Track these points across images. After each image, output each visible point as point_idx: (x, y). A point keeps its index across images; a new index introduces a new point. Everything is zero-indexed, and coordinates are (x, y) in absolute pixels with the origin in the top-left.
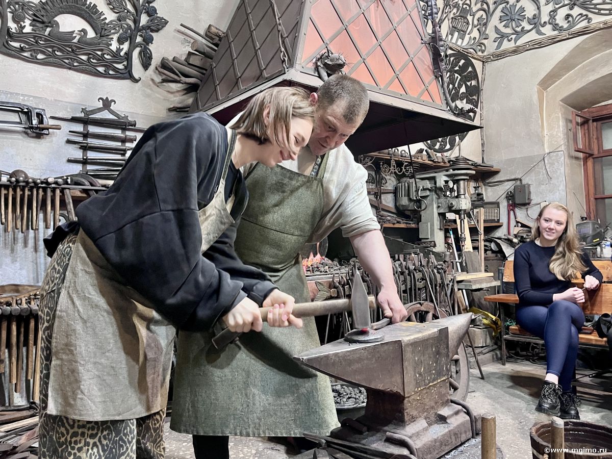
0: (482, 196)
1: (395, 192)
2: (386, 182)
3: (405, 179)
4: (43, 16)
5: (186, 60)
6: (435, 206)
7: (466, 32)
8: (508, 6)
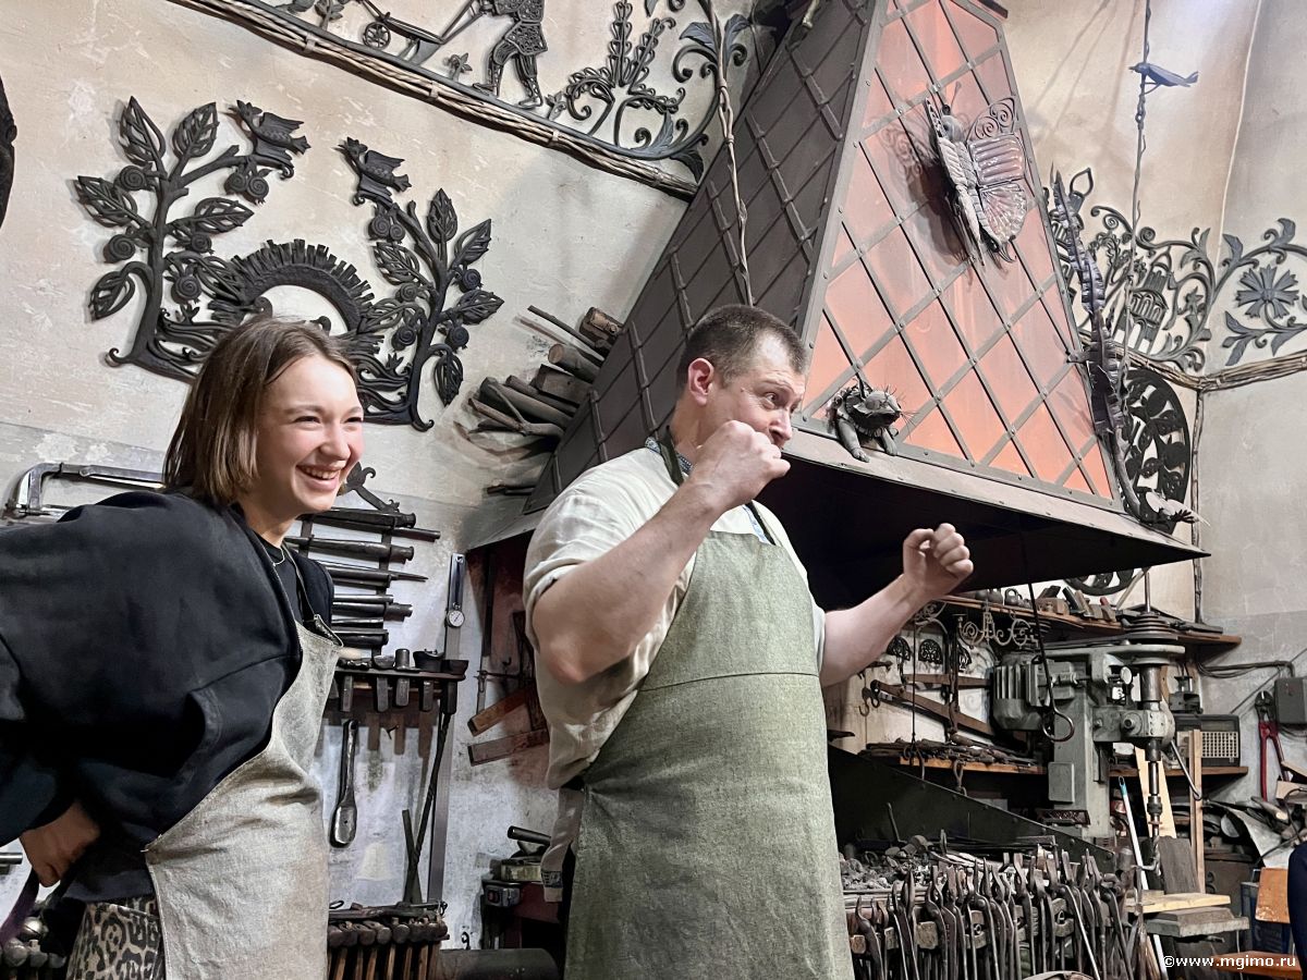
0: (1195, 700)
1: (990, 686)
2: (970, 662)
3: (1014, 656)
4: (238, 288)
5: (534, 383)
6: (1087, 725)
7: (1159, 324)
8: (1256, 271)
